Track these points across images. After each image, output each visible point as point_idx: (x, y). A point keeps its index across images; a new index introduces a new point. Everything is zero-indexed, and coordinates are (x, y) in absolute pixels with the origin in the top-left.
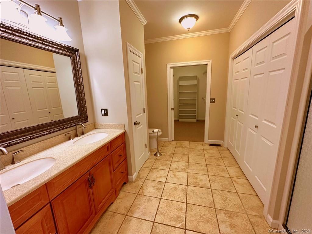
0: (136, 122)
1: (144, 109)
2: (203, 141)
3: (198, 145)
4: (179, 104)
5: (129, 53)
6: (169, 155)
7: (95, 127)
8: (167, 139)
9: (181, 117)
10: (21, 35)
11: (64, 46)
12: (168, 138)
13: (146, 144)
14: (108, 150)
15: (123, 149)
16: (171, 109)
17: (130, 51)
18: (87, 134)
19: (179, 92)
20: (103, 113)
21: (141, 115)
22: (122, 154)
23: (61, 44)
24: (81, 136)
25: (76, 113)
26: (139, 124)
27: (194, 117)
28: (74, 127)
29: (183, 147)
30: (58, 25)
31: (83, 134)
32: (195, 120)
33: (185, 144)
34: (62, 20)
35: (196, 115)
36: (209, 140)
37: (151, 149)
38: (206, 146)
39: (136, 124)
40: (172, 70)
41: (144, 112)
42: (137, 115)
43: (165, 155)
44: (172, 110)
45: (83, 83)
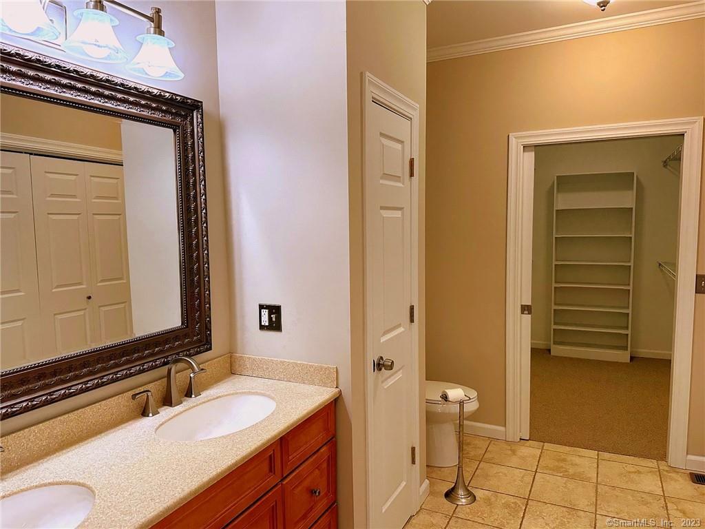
0: (382, 358)
1: (412, 308)
2: (663, 456)
3: (639, 472)
4: (554, 285)
5: (370, 108)
6: (507, 506)
7: (232, 368)
8: (502, 429)
9: (561, 337)
10: (41, 75)
11: (160, 95)
12: (505, 426)
13: (413, 449)
14: (271, 469)
15: (325, 465)
16: (519, 307)
17: (375, 101)
18: (204, 394)
19: (555, 236)
20: (265, 322)
21: (401, 329)
22: (322, 487)
23: (150, 90)
24: (184, 403)
25: (173, 319)
26: (391, 367)
27: (620, 342)
28: (164, 369)
29: (571, 471)
30: (148, 32)
31: (189, 394)
32: (624, 356)
33: (577, 460)
34: (160, 17)
35: (629, 332)
36: (691, 457)
37: (431, 469)
38: (676, 481)
39: (380, 365)
40: (530, 156)
41: (412, 320)
42: (385, 333)
43: (488, 502)
44: (522, 313)
45: (206, 214)
